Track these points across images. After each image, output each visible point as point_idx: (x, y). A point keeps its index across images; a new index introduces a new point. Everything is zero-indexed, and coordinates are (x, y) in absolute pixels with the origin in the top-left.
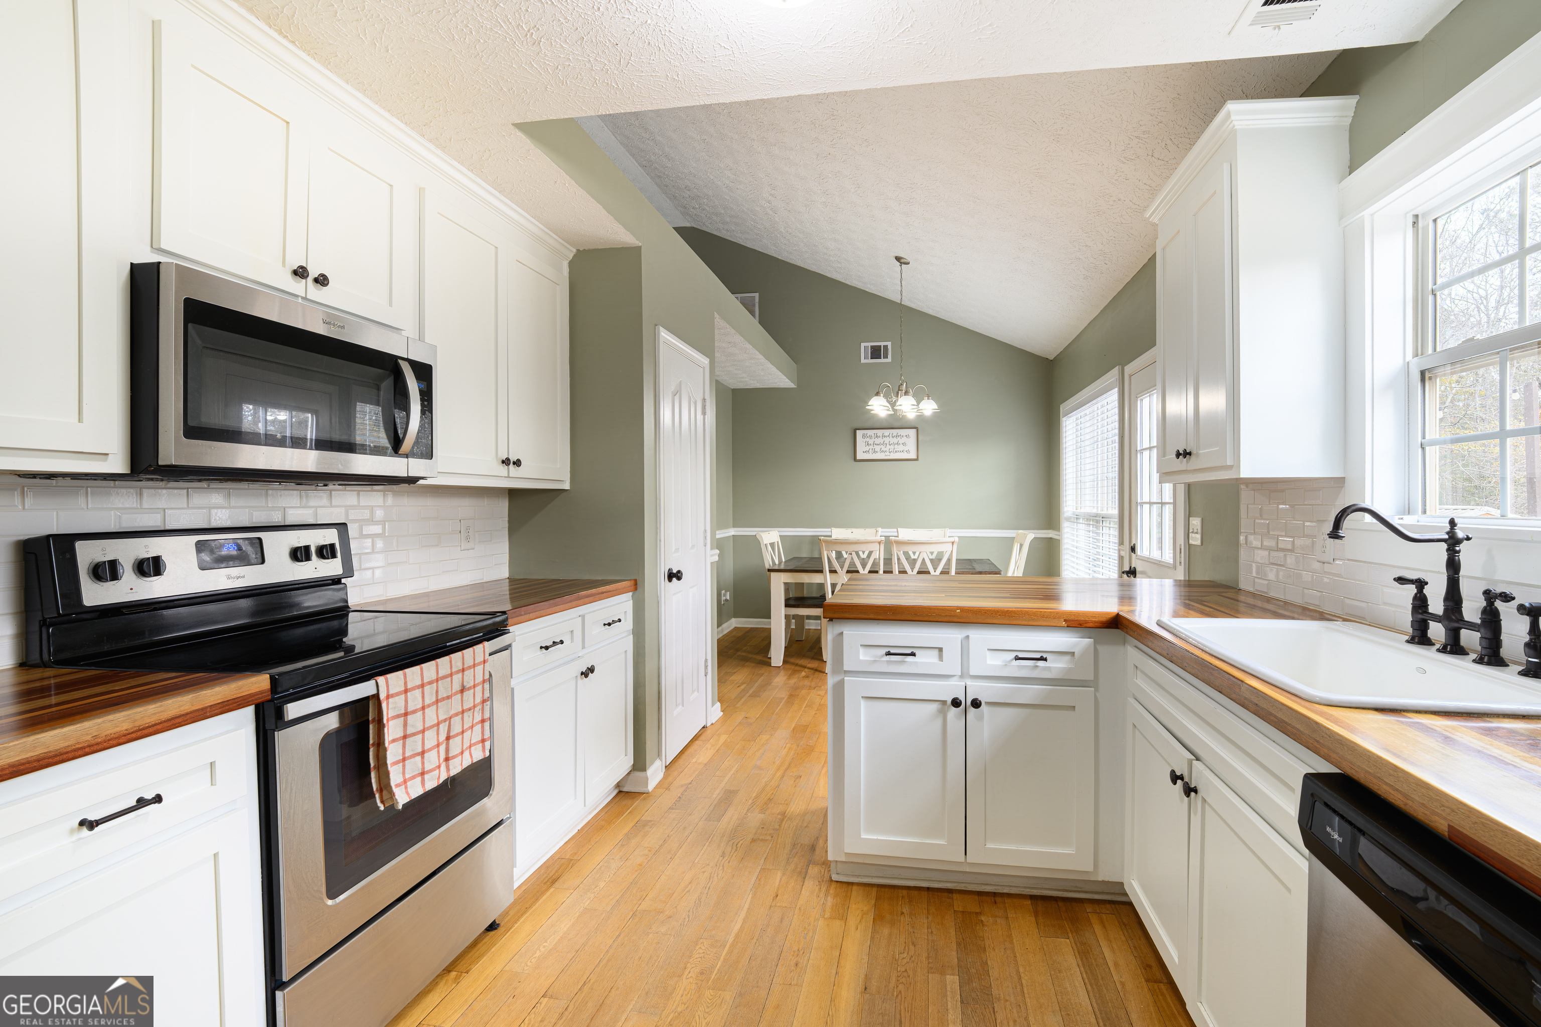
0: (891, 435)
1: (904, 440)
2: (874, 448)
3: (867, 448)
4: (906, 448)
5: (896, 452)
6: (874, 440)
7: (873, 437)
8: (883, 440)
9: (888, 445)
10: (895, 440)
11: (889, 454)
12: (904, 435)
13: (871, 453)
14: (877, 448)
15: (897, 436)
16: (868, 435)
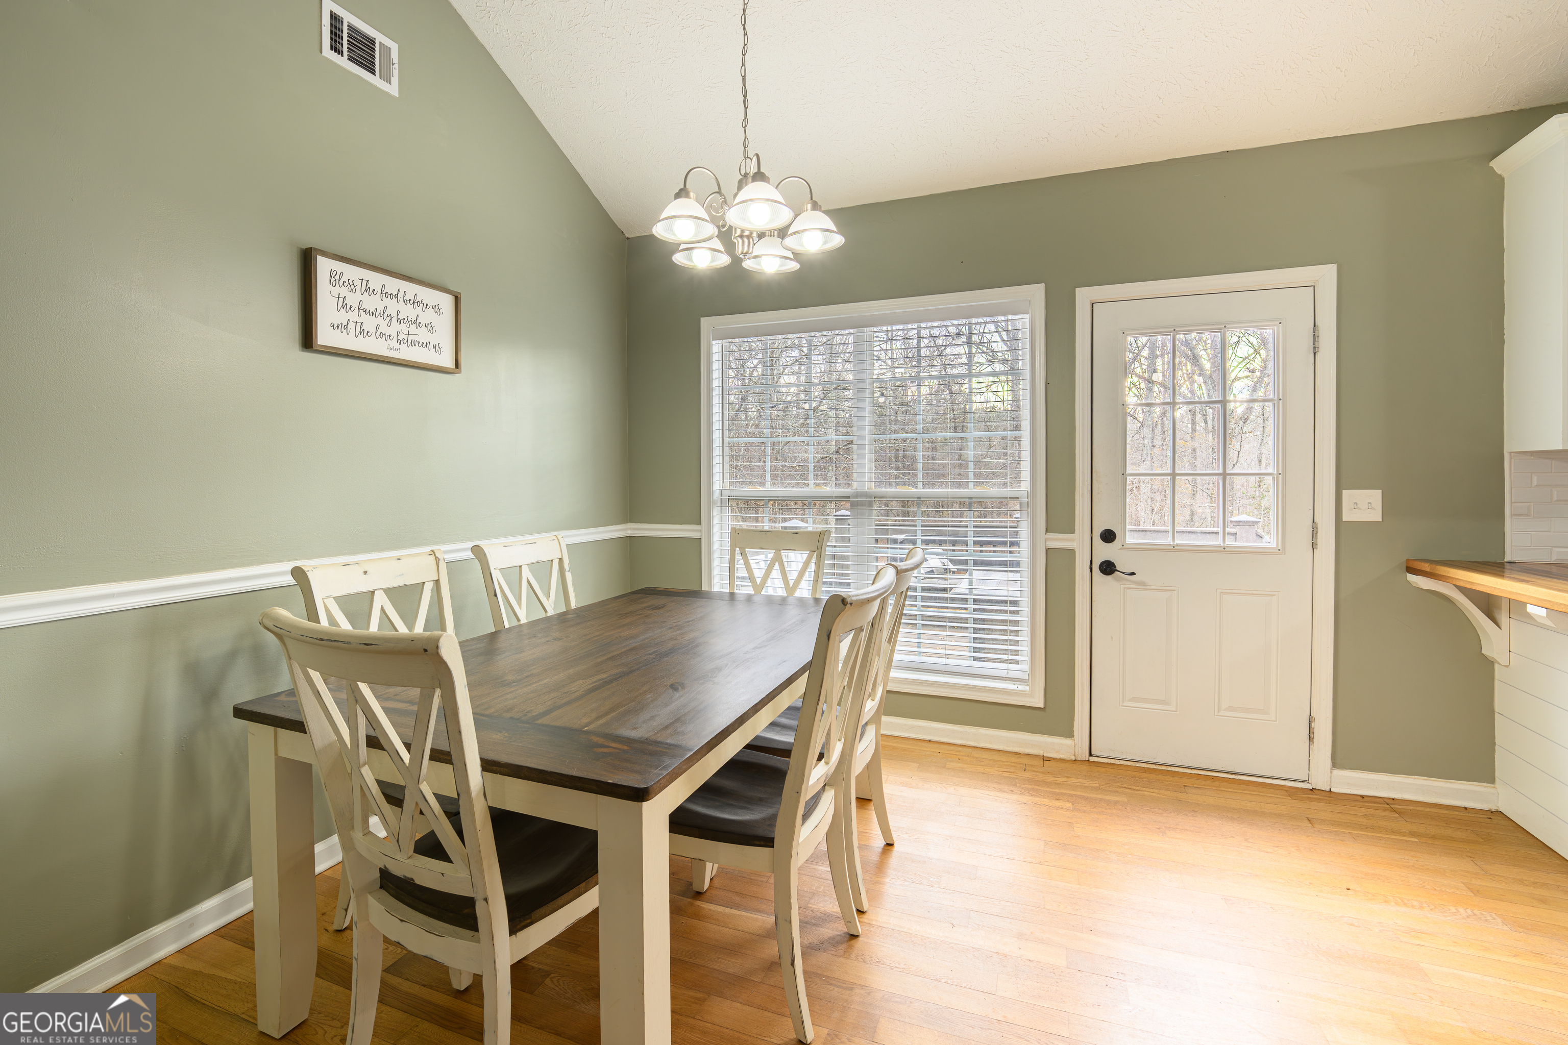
0: (401, 295)
1: (427, 316)
2: (359, 320)
3: (342, 317)
4: (433, 339)
5: (413, 343)
6: (362, 298)
7: (358, 288)
8: (383, 304)
9: (394, 320)
10: (409, 312)
11: (397, 346)
12: (431, 304)
13: (352, 332)
14: (370, 323)
15: (415, 302)
16: (344, 278)
